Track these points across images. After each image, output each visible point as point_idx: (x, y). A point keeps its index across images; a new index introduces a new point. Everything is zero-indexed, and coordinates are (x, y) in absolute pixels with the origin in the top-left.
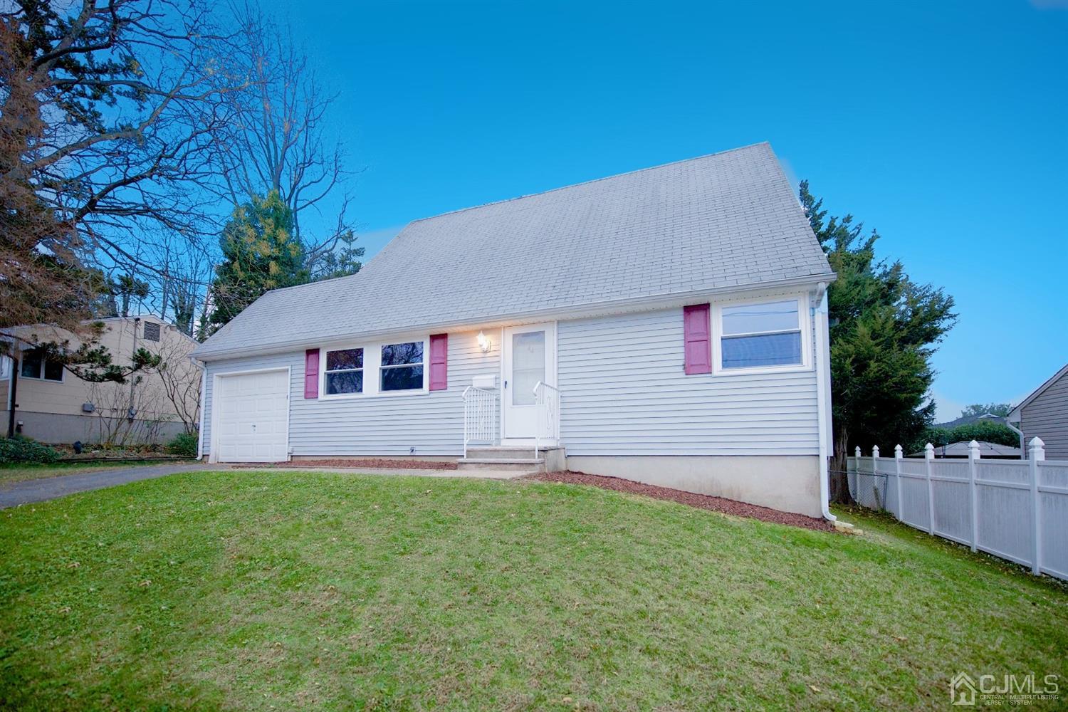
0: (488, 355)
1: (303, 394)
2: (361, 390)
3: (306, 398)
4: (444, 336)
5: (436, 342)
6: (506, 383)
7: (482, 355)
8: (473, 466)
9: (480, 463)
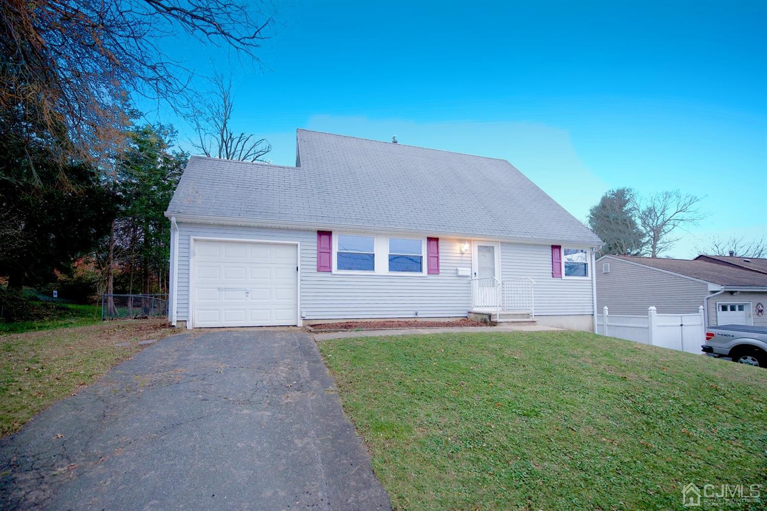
0: (464, 255)
1: (316, 267)
2: (373, 269)
3: (318, 271)
4: (437, 240)
5: (432, 242)
6: (475, 273)
7: (460, 255)
8: (505, 324)
9: (509, 322)
